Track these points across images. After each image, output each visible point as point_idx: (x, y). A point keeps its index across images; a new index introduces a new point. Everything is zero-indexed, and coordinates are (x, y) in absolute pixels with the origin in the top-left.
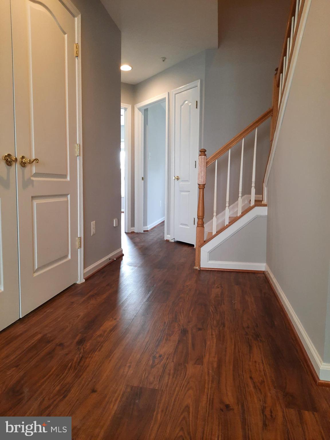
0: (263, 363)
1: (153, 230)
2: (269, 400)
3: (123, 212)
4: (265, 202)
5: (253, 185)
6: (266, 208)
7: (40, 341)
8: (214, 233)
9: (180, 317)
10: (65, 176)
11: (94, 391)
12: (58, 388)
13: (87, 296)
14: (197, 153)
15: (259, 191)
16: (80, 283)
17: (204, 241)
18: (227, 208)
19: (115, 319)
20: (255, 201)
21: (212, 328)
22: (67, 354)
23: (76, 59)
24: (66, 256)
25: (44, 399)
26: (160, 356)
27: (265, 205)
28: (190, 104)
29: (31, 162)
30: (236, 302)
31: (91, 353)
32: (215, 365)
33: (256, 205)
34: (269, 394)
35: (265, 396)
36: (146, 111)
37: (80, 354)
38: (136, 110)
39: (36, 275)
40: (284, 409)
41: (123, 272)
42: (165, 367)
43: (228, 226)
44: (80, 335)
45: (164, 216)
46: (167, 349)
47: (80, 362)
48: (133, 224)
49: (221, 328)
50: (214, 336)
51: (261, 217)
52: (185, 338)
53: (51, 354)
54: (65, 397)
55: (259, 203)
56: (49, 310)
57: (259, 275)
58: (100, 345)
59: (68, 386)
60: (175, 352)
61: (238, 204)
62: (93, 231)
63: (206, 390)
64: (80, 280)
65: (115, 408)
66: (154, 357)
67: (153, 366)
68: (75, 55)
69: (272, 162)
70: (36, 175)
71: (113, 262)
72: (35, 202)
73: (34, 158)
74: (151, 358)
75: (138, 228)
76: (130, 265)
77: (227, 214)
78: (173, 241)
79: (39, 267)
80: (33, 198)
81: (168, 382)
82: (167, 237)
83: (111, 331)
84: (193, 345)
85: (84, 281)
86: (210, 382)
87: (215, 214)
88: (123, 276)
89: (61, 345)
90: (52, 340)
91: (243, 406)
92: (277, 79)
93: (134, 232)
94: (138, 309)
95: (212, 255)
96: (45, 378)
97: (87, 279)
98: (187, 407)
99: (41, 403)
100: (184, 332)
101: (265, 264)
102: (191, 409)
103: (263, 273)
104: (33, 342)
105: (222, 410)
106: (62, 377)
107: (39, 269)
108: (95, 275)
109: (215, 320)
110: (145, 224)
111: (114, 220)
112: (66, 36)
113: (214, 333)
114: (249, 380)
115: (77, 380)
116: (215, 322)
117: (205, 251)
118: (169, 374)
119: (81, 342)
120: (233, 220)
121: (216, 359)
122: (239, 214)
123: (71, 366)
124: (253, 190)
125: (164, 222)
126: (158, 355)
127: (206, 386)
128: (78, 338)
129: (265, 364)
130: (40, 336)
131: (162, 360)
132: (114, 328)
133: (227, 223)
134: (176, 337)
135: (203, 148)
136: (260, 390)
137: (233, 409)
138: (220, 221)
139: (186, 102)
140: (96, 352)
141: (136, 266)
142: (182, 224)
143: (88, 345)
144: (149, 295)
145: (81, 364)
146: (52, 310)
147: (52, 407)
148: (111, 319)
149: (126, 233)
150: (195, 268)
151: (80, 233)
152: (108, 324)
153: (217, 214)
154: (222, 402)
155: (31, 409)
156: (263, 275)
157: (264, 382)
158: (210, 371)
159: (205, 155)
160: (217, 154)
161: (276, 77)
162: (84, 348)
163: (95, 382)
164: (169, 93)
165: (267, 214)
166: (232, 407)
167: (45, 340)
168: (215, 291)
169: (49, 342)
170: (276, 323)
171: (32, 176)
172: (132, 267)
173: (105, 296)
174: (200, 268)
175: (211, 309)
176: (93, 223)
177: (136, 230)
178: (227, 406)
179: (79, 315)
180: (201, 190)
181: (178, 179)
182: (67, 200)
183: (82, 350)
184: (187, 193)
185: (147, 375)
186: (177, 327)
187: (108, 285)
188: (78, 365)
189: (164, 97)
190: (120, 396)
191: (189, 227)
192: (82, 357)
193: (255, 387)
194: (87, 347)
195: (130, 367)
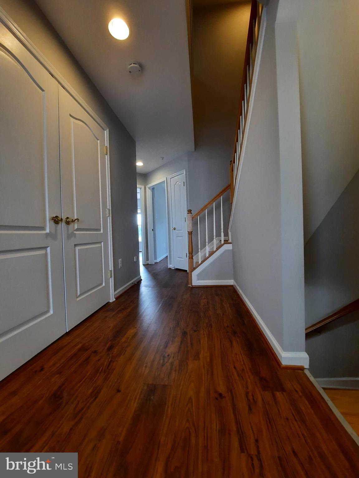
0: (242, 355)
1: (160, 262)
2: (250, 387)
3: (141, 252)
4: (230, 241)
5: (222, 231)
6: (231, 244)
7: (80, 350)
8: (200, 262)
9: (181, 323)
10: (99, 230)
11: (119, 391)
12: (90, 391)
13: (116, 311)
14: (186, 212)
15: (226, 234)
16: (112, 302)
17: (194, 268)
18: (207, 246)
19: (136, 328)
20: (224, 241)
21: (203, 329)
22: (99, 360)
23: (106, 156)
24: (102, 284)
25: (78, 403)
26: (168, 356)
27: (230, 243)
28: (180, 184)
29: (73, 221)
30: (217, 308)
31: (117, 357)
32: (208, 360)
33: (224, 244)
34: (249, 381)
35: (247, 382)
36: (153, 189)
37: (109, 358)
38: (147, 189)
39: (78, 299)
40: (262, 392)
41: (141, 292)
42: (172, 364)
43: (208, 258)
44: (110, 343)
45: (167, 253)
46: (172, 349)
47: (109, 366)
48: (147, 259)
49: (210, 329)
50: (205, 335)
51: (229, 250)
52: (185, 339)
53: (87, 361)
54: (95, 399)
55: (226, 242)
56: (88, 324)
57: (230, 288)
58: (124, 350)
59: (98, 388)
60: (179, 351)
61: (213, 242)
62: (120, 265)
63: (203, 382)
64: (112, 299)
65: (135, 405)
66: (164, 357)
67: (163, 365)
68: (105, 153)
69: (232, 216)
70: (78, 230)
71: (135, 285)
72: (77, 248)
73: (76, 218)
74: (162, 358)
75: (151, 261)
76: (146, 286)
77: (208, 249)
78: (173, 268)
79: (81, 293)
80: (75, 245)
81: (175, 378)
82: (171, 266)
83: (132, 338)
84: (192, 344)
85: (115, 300)
86: (206, 374)
87: (199, 250)
88: (141, 294)
89: (95, 352)
90: (89, 349)
91: (232, 393)
92: (232, 166)
93: (148, 264)
94: (152, 318)
95: (200, 277)
96: (81, 383)
97: (117, 299)
98: (190, 398)
99: (76, 406)
100: (185, 334)
101: (233, 281)
102: (193, 400)
103: (232, 286)
104: (75, 350)
105: (217, 399)
106: (95, 380)
107: (81, 295)
108: (123, 295)
109: (205, 323)
110: (156, 258)
111: (135, 258)
112: (99, 141)
113: (205, 333)
114: (234, 370)
115: (106, 382)
116: (205, 324)
117: (195, 274)
118: (176, 371)
119: (110, 349)
120: (211, 253)
121: (208, 354)
122: (215, 249)
123: (102, 370)
124: (222, 234)
125: (167, 256)
126: (166, 355)
127: (203, 378)
128: (108, 345)
129: (243, 355)
130: (80, 346)
131: (169, 359)
132: (135, 335)
133: (207, 255)
134: (178, 339)
135: (189, 209)
136: (242, 377)
137: (225, 397)
138: (203, 254)
139: (178, 183)
140: (121, 356)
141: (150, 287)
142: (178, 258)
143: (115, 351)
144: (159, 307)
145: (109, 368)
146: (91, 324)
147: (84, 410)
148: (133, 328)
149: (143, 265)
150: (189, 286)
151: (111, 267)
152: (131, 332)
153: (201, 250)
154: (216, 392)
155: (68, 413)
156: (232, 288)
157: (244, 370)
158: (205, 365)
159: (191, 213)
160: (198, 213)
161: (231, 166)
162: (112, 353)
163: (119, 383)
164: (166, 178)
165: (232, 249)
166: (224, 395)
167: (84, 349)
168: (203, 301)
169: (87, 350)
170: (245, 322)
171: (75, 231)
172: (147, 288)
173: (129, 310)
174: (192, 286)
175: (202, 315)
176: (120, 260)
177: (149, 262)
178: (220, 395)
179: (110, 327)
180: (190, 235)
181: (175, 229)
182: (100, 246)
183: (111, 355)
184: (181, 238)
185: (159, 372)
186: (179, 331)
187: (131, 302)
188: (107, 368)
189: (164, 180)
190: (139, 394)
191: (183, 259)
192: (110, 361)
193: (238, 376)
194: (115, 352)
195: (146, 367)
